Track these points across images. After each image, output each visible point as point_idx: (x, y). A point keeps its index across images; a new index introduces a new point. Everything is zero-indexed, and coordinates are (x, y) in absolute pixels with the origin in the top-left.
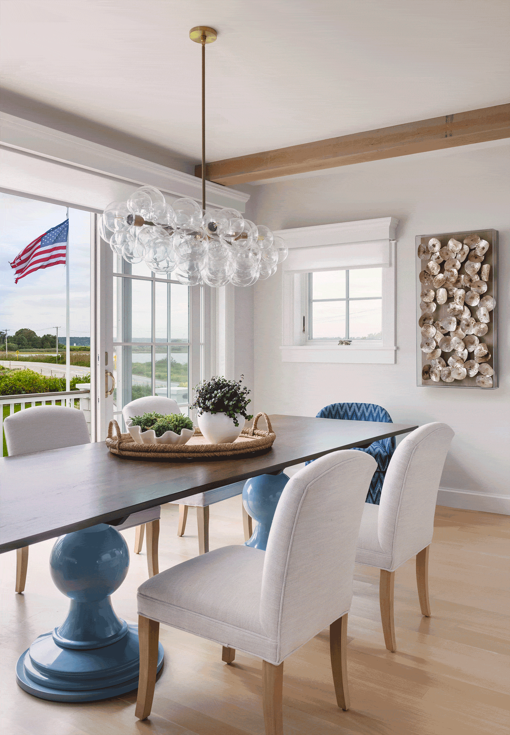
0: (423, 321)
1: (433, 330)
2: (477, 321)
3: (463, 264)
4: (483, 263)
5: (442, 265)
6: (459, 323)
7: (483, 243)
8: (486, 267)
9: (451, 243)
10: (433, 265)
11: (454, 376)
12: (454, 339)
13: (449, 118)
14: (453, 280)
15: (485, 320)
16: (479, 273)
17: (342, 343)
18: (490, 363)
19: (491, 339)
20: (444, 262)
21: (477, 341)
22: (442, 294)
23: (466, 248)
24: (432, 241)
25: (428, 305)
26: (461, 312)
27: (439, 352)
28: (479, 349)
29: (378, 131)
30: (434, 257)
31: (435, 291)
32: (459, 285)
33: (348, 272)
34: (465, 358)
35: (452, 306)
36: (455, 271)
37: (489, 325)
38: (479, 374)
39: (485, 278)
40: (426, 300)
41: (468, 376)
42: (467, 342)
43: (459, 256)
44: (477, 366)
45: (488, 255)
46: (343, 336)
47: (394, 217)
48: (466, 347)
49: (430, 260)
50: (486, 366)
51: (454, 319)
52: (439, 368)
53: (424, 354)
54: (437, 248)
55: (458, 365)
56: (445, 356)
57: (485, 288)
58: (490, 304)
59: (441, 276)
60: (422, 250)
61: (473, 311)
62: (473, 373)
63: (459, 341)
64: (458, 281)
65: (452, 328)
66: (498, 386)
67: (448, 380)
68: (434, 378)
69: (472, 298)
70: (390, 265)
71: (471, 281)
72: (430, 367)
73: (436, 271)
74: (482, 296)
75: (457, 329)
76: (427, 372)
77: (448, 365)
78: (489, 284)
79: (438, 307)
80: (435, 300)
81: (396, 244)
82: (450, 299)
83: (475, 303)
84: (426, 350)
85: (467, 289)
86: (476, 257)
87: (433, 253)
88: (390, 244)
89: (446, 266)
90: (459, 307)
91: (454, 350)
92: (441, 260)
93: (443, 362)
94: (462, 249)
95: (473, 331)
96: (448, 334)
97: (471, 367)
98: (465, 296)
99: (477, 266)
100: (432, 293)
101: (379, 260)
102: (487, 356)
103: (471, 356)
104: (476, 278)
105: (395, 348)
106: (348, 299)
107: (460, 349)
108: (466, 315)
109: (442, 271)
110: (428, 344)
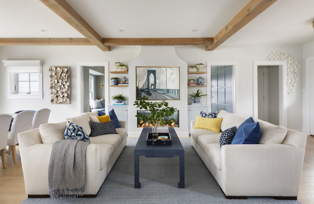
0: (51, 88)
1: (54, 90)
2: (65, 88)
3: (61, 74)
4: (66, 74)
5: (56, 74)
6: (60, 88)
7: (66, 69)
8: (67, 75)
9: (58, 69)
10: (53, 74)
11: (59, 101)
12: (59, 92)
13: (50, 39)
14: (59, 78)
15: (67, 88)
16: (65, 76)
17: (27, 93)
18: (68, 98)
19: (69, 92)
20: (56, 73)
21: (65, 93)
22: (56, 81)
23: (62, 70)
24: (53, 68)
25: (52, 84)
26: (61, 86)
27: (55, 96)
28: (66, 95)
29: (31, 38)
30: (54, 72)
31: (54, 80)
32: (60, 79)
33: (29, 74)
34: (62, 97)
35: (59, 84)
36: (59, 76)
37: (68, 89)
38: (66, 101)
39: (67, 77)
40: (52, 82)
41: (63, 101)
42: (62, 93)
43: (60, 72)
44: (65, 99)
45: (67, 72)
46: (28, 91)
47: (41, 60)
48: (62, 94)
49: (53, 72)
50: (67, 99)
51: (59, 87)
52: (55, 100)
53: (52, 96)
54: (55, 69)
55: (61, 99)
56: (57, 97)
57: (67, 80)
58: (68, 84)
59: (56, 77)
60: (50, 69)
61: (64, 85)
62: (64, 100)
63: (60, 93)
64: (60, 78)
65: (59, 89)
66: (71, 103)
67: (58, 103)
68: (54, 102)
69: (64, 82)
70: (41, 73)
71: (63, 78)
72: (53, 99)
73: (54, 75)
74: (66, 82)
75: (60, 90)
76: (52, 101)
77: (58, 99)
78: (67, 79)
79: (55, 84)
80: (54, 82)
81: (42, 67)
82: (58, 82)
83: (64, 83)
84: (52, 95)
85: (62, 80)
86: (64, 72)
87: (53, 71)
88: (41, 67)
89: (57, 74)
90: (61, 84)
91: (59, 95)
92: (56, 72)
93: (57, 98)
94: (61, 70)
95: (64, 90)
96: (58, 91)
97: (64, 99)
98: (62, 82)
99: (65, 74)
100: (53, 81)
101: (37, 71)
102: (67, 96)
103: (64, 96)
104: (65, 77)
105: (42, 95)
106: (30, 81)
107: (61, 94)
108: (62, 87)
109: (56, 75)
110: (53, 94)
